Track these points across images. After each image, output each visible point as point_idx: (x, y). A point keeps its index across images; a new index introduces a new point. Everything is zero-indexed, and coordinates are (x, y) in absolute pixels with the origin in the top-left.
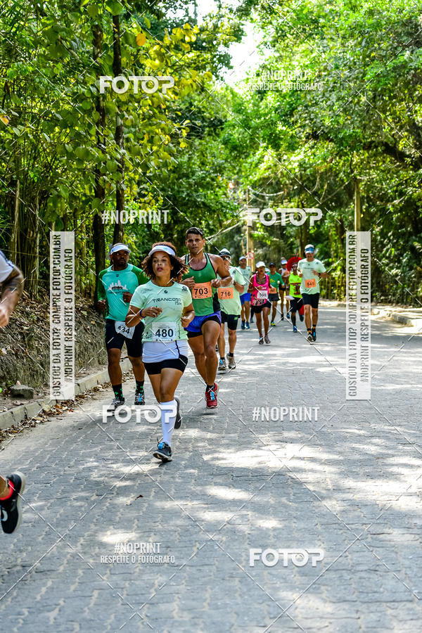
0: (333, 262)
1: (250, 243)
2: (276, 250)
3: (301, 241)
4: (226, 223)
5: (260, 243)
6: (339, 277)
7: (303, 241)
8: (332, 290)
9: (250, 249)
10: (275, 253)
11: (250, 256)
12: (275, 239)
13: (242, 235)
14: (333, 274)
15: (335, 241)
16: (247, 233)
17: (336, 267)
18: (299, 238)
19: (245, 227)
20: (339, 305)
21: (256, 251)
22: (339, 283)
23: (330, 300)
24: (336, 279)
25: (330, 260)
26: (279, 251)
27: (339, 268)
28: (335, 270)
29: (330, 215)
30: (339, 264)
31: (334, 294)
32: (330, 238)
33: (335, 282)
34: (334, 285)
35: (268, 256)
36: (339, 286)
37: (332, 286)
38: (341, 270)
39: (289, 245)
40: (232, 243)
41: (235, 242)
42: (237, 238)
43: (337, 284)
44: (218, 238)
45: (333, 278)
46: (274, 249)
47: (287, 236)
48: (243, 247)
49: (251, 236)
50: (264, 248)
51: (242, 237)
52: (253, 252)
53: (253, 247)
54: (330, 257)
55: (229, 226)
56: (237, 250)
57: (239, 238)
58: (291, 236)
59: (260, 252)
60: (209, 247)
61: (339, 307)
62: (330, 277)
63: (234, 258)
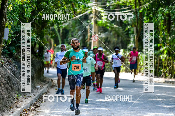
0: (161, 47)
1: (94, 29)
2: (116, 35)
3: (137, 29)
4: (78, 11)
5: (103, 29)
6: (165, 59)
7: (138, 29)
8: (159, 69)
9: (95, 33)
10: (115, 37)
11: (95, 39)
12: (115, 26)
13: (89, 21)
14: (161, 56)
15: (163, 30)
16: (93, 20)
17: (163, 51)
18: (135, 26)
19: (91, 16)
20: (166, 82)
21: (100, 35)
22: (165, 64)
23: (158, 77)
24: (163, 60)
25: (159, 45)
26: (118, 36)
27: (166, 52)
28: (162, 53)
29: (161, 11)
30: (165, 49)
31: (161, 72)
32: (159, 27)
33: (162, 62)
34: (161, 65)
35: (109, 39)
36: (165, 67)
37: (160, 66)
38: (167, 54)
39: (127, 31)
40: (80, 27)
41: (83, 27)
42: (84, 23)
43: (164, 65)
44: (69, 23)
45: (161, 60)
46: (114, 34)
47: (125, 24)
48: (89, 31)
49: (96, 22)
50: (107, 33)
51: (88, 23)
52: (97, 35)
53: (97, 32)
54: (158, 43)
55: (80, 13)
56: (84, 33)
57: (87, 24)
58: (129, 25)
59: (103, 35)
60: (61, 29)
61: (166, 84)
62: (158, 59)
63: (82, 40)
